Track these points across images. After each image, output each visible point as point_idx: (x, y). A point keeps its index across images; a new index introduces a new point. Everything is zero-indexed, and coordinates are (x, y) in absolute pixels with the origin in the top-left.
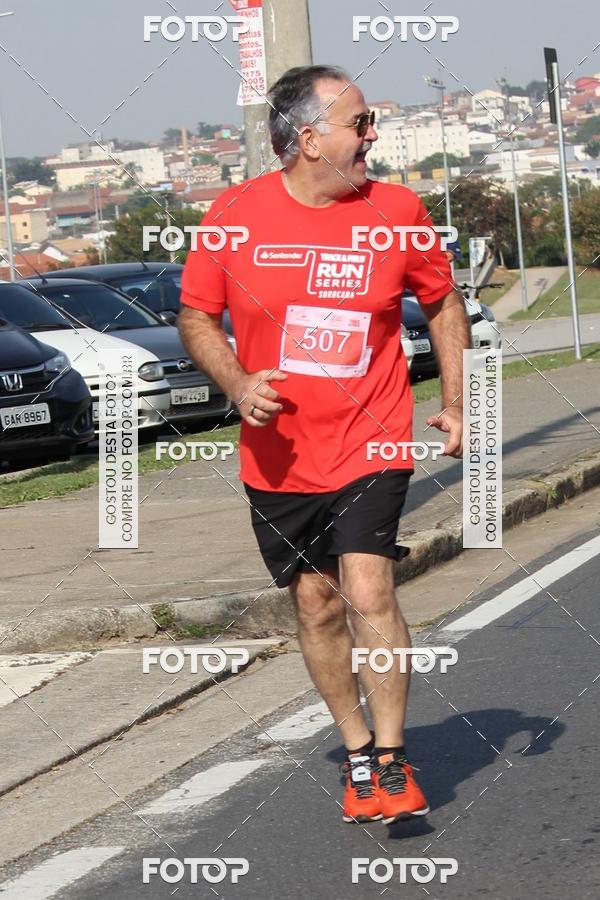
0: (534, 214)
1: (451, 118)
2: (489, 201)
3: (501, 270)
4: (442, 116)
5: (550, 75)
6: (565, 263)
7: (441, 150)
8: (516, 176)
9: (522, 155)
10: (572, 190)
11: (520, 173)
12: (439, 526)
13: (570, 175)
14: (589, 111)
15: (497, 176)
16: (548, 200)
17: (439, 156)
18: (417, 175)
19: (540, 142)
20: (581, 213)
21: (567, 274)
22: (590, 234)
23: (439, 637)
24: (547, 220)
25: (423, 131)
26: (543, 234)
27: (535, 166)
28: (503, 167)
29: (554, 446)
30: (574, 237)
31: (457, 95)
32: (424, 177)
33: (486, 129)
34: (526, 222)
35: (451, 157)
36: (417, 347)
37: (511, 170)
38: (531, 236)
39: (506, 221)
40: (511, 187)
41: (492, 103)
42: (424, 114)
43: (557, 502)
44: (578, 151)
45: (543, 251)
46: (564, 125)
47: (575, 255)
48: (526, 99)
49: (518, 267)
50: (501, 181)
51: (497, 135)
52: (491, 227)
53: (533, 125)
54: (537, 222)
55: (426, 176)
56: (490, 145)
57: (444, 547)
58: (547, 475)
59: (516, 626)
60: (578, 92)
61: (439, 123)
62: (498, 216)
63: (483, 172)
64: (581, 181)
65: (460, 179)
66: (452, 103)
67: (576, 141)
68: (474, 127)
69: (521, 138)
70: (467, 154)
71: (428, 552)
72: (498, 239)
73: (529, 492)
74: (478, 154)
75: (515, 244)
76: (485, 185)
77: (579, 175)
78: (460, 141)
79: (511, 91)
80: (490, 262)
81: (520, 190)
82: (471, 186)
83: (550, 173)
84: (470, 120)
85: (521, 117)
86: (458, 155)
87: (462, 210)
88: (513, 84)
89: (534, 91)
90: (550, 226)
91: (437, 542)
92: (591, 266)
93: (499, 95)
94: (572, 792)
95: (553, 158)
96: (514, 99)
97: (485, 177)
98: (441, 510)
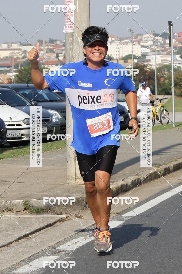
0: (161, 77)
1: (135, 43)
2: (146, 71)
4: (132, 42)
5: (170, 30)
6: (171, 94)
7: (131, 53)
8: (156, 64)
9: (159, 57)
10: (175, 70)
11: (157, 63)
12: (123, 180)
13: (174, 65)
15: (150, 63)
16: (166, 73)
17: (130, 55)
18: (123, 61)
19: (165, 53)
20: (177, 78)
21: (172, 98)
22: (180, 85)
23: (121, 218)
24: (166, 79)
25: (125, 46)
26: (164, 84)
27: (162, 60)
28: (152, 60)
29: (164, 156)
30: (175, 86)
31: (138, 35)
33: (147, 47)
34: (158, 79)
35: (134, 56)
37: (155, 62)
38: (160, 84)
39: (152, 79)
40: (154, 67)
41: (150, 39)
42: (126, 41)
43: (164, 175)
44: (178, 57)
45: (164, 90)
46: (174, 48)
47: (175, 92)
48: (161, 38)
49: (155, 95)
50: (151, 65)
51: (150, 49)
53: (163, 47)
54: (162, 80)
55: (126, 61)
56: (148, 53)
57: (124, 188)
58: (161, 165)
59: (147, 216)
60: (179, 37)
61: (130, 44)
62: (149, 77)
63: (145, 62)
64: (178, 67)
65: (137, 63)
66: (136, 38)
67: (177, 53)
68: (143, 46)
69: (158, 51)
70: (140, 55)
71: (119, 189)
72: (149, 85)
73: (154, 171)
74: (144, 56)
75: (154, 87)
76: (145, 66)
77: (178, 65)
78: (138, 51)
79: (156, 35)
81: (157, 69)
82: (141, 66)
83: (168, 64)
84: (141, 44)
85: (159, 44)
86: (137, 55)
88: (157, 33)
89: (164, 35)
90: (166, 81)
91: (122, 186)
93: (152, 36)
95: (169, 59)
96: (157, 38)
97: (145, 63)
98: (124, 175)
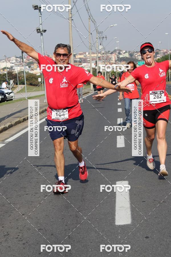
0: (20, 77)
1: (7, 62)
2: (13, 74)
3: (15, 85)
4: (6, 61)
5: (22, 55)
6: (25, 84)
7: (6, 66)
8: (18, 71)
9: (18, 67)
10: (26, 73)
11: (18, 70)
12: (4, 125)
13: (26, 71)
14: (29, 61)
15: (15, 70)
16: (22, 74)
17: (5, 67)
18: (2, 70)
19: (21, 65)
20: (27, 77)
21: (25, 86)
22: (29, 80)
23: (4, 142)
24: (22, 77)
25: (3, 63)
26: (22, 80)
27: (20, 69)
28: (16, 69)
29: (23, 113)
30: (26, 80)
31: (8, 58)
32: (3, 70)
33: (13, 63)
34: (19, 78)
35: (7, 67)
36: (2, 97)
37: (17, 70)
38: (20, 80)
39: (16, 78)
40: (17, 72)
41: (14, 59)
42: (3, 61)
43: (23, 122)
44: (27, 67)
45: (22, 82)
46: (25, 63)
47: (26, 83)
48: (19, 59)
49: (18, 85)
50: (15, 71)
51: (15, 64)
52: (14, 78)
53: (20, 63)
54: (21, 78)
55: (4, 70)
56: (13, 66)
57: (5, 128)
58: (21, 117)
59: (16, 141)
60: (27, 58)
61: (5, 62)
62: (15, 77)
63: (12, 70)
64: (28, 72)
65: (9, 71)
66: (8, 59)
67: (27, 65)
68: (11, 63)
69: (18, 65)
70: (10, 67)
71: (3, 129)
72: (15, 80)
73: (19, 120)
74: (12, 67)
75: (17, 81)
76: (13, 72)
77: (27, 71)
78: (9, 65)
79: (17, 57)
80: (13, 84)
81: (18, 73)
82: (10, 72)
83: (23, 70)
84: (10, 62)
85: (18, 61)
86: (8, 67)
87: (9, 76)
88: (17, 56)
90: (23, 78)
91: (4, 128)
92: (29, 85)
93: (15, 58)
94: (24, 167)
95: (23, 68)
96: (17, 59)
97: (13, 71)
98: (5, 123)
